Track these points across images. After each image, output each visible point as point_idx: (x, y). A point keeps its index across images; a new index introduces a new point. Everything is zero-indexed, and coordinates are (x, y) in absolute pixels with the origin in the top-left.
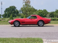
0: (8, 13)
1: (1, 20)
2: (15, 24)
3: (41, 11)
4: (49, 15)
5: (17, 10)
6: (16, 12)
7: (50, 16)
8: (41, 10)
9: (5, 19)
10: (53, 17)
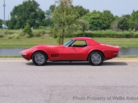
0: (21, 17)
1: (2, 37)
2: (36, 59)
3: (98, 15)
4: (116, 25)
5: (40, 10)
6: (39, 15)
7: (118, 27)
8: (99, 12)
9: (11, 33)
10: (127, 29)
